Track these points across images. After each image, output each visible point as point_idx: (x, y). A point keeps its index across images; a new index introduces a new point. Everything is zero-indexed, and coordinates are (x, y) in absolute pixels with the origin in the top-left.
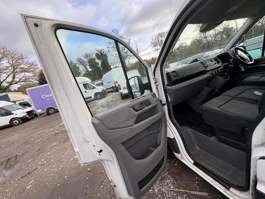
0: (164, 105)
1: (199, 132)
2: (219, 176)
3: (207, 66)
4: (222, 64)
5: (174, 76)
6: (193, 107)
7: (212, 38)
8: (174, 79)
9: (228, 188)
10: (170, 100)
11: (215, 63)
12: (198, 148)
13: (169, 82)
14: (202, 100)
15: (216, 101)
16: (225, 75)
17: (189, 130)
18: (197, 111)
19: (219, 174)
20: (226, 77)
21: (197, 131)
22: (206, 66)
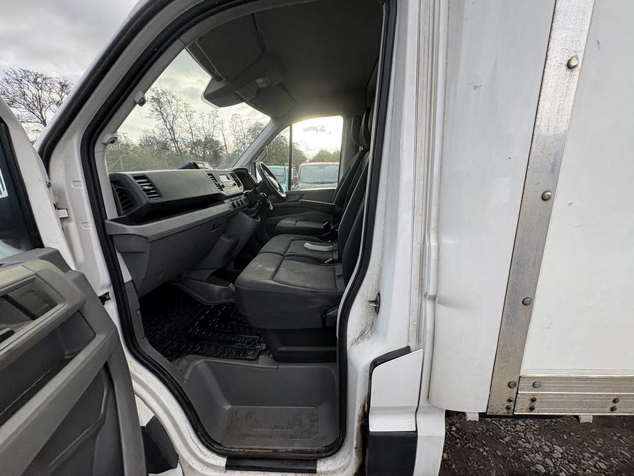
0: (104, 299)
1: (227, 357)
2: (294, 451)
3: (224, 187)
4: (245, 189)
5: (145, 190)
6: (192, 292)
7: (187, 146)
8: (144, 202)
9: (313, 468)
10: (127, 277)
11: (235, 185)
12: (228, 407)
13: (122, 212)
14: (212, 271)
15: (261, 266)
16: (253, 212)
17: (200, 363)
18: (205, 300)
19: (290, 449)
20: (255, 217)
21: (216, 357)
22: (221, 185)
